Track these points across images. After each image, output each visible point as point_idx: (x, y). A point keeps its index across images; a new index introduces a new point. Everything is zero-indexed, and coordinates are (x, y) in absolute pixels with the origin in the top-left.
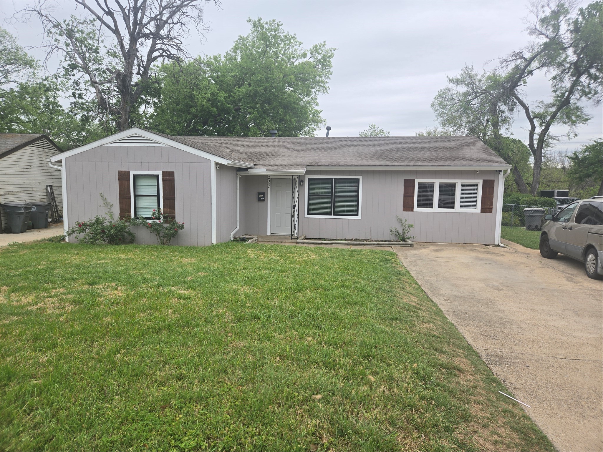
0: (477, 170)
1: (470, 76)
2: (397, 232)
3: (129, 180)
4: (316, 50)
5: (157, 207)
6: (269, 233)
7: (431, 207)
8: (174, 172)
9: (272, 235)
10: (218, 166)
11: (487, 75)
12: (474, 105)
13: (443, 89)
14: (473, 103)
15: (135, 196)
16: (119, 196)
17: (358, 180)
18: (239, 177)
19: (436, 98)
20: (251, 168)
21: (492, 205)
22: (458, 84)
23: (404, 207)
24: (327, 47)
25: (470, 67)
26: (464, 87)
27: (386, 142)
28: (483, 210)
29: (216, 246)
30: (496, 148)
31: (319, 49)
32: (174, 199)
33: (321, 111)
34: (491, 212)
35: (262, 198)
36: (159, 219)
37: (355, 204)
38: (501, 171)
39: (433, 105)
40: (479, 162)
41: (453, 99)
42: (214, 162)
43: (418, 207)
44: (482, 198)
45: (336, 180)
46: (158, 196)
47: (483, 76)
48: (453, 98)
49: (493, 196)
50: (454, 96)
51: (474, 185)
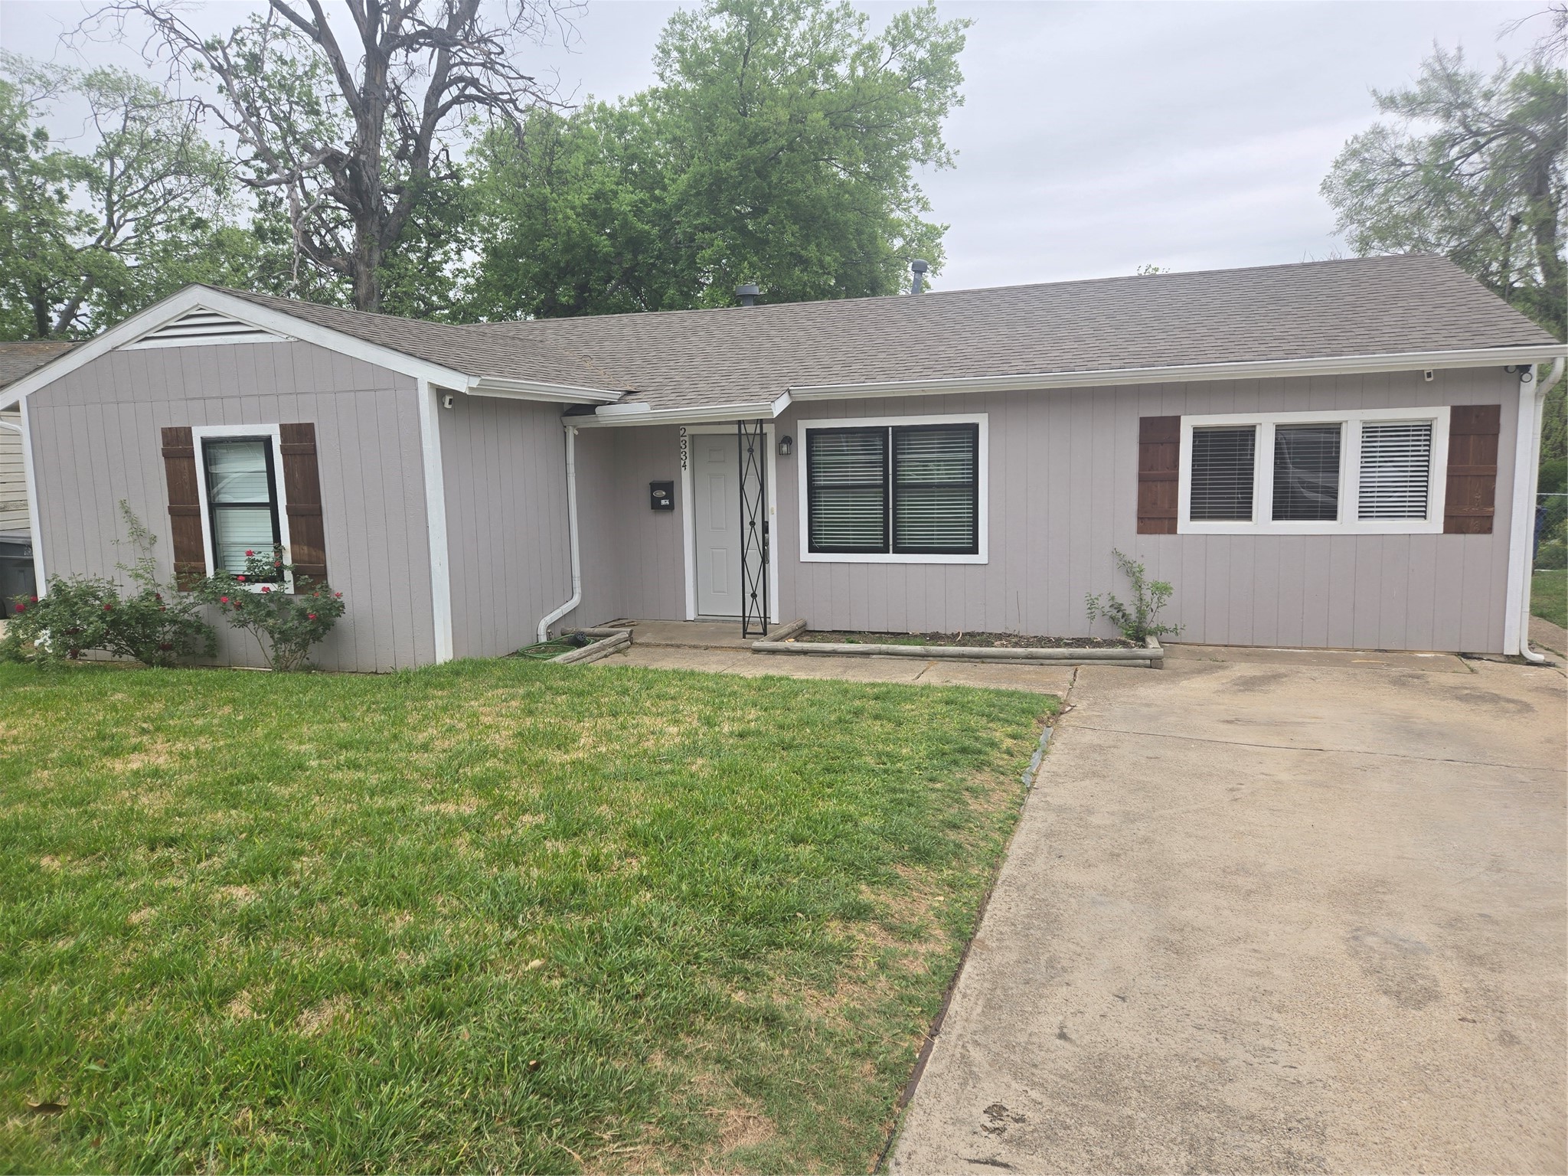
0: (1428, 369)
1: (1452, 82)
2: (1119, 608)
3: (193, 457)
4: (904, 31)
5: (271, 540)
6: (691, 615)
7: (1246, 514)
8: (311, 426)
9: (701, 619)
10: (447, 399)
11: (1513, 74)
12: (1472, 175)
13: (1361, 134)
14: (1466, 168)
15: (213, 507)
16: (170, 508)
17: (974, 428)
18: (571, 433)
19: (1337, 165)
20: (604, 403)
21: (1492, 503)
22: (1412, 113)
23: (1140, 519)
24: (942, 19)
25: (1452, 53)
26: (1433, 119)
27: (1102, 295)
28: (1455, 523)
29: (455, 670)
30: (1548, 308)
31: (918, 26)
32: (319, 513)
33: (946, 228)
34: (1489, 530)
35: (663, 502)
36: (278, 578)
37: (967, 515)
38: (1525, 369)
39: (1327, 187)
40: (1435, 337)
41: (1397, 163)
42: (426, 386)
43: (1193, 518)
44: (1449, 477)
45: (897, 430)
46: (273, 505)
47: (1497, 79)
48: (1396, 160)
49: (1495, 470)
50: (1401, 154)
51: (1418, 428)
